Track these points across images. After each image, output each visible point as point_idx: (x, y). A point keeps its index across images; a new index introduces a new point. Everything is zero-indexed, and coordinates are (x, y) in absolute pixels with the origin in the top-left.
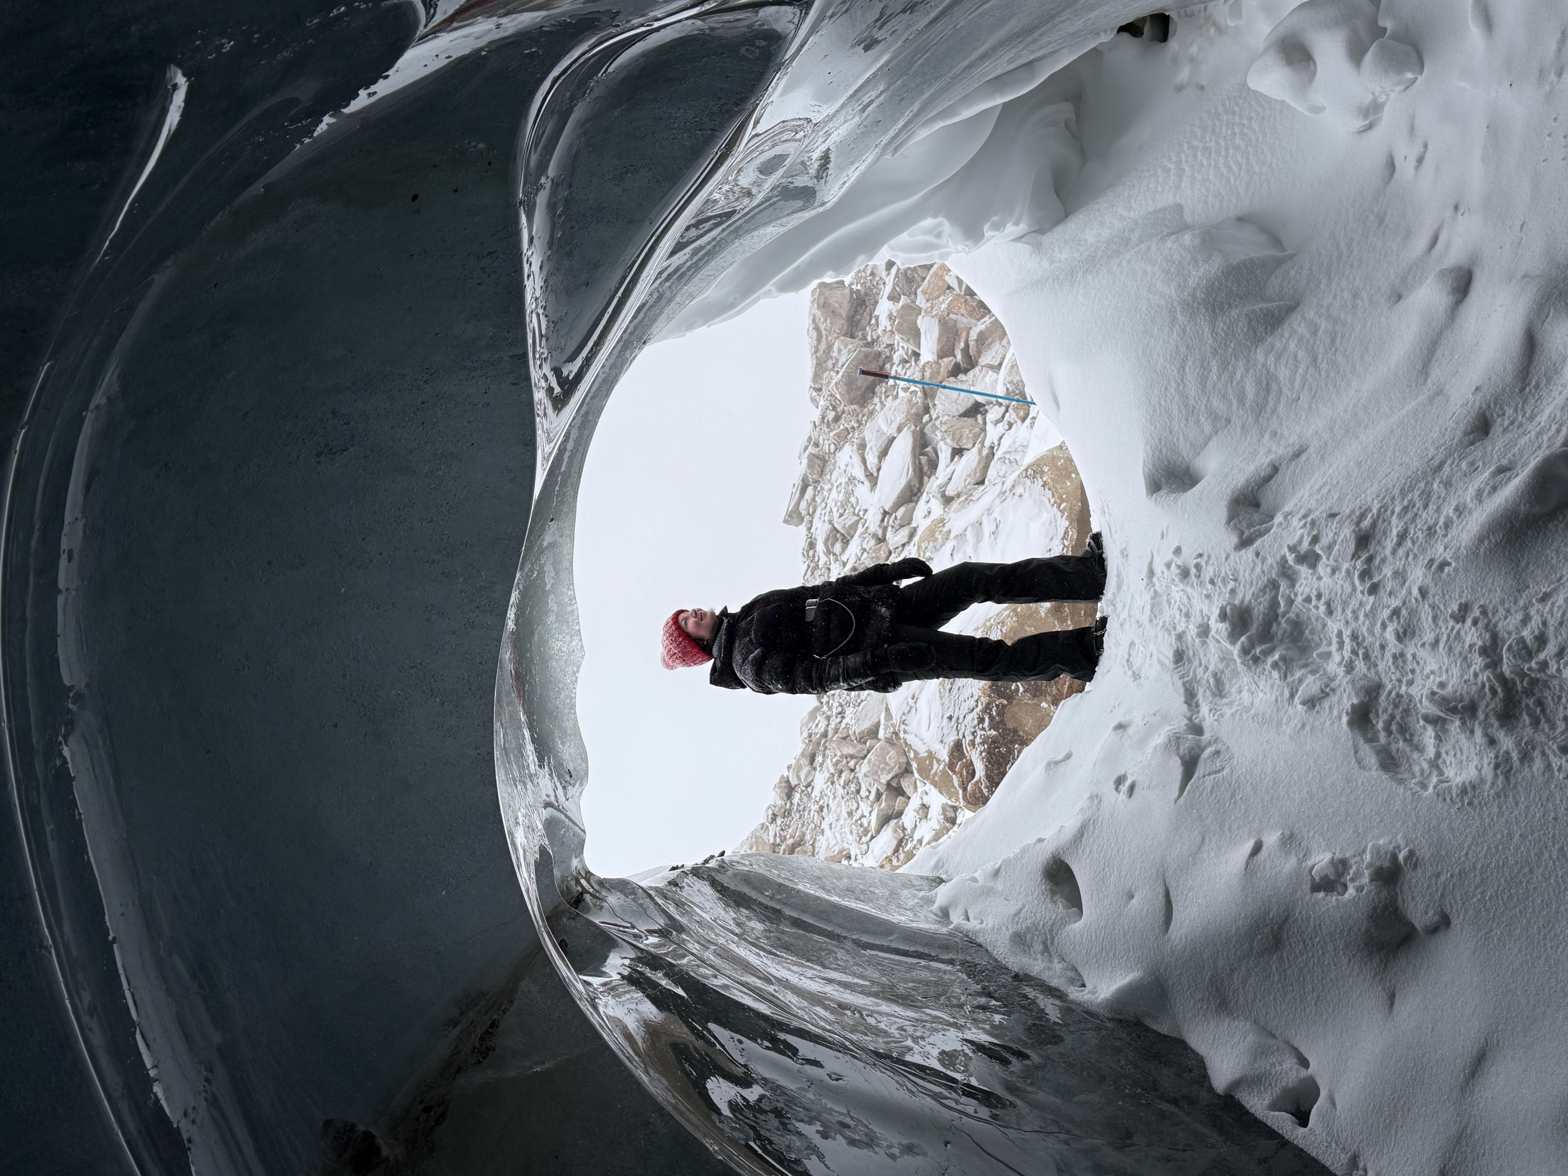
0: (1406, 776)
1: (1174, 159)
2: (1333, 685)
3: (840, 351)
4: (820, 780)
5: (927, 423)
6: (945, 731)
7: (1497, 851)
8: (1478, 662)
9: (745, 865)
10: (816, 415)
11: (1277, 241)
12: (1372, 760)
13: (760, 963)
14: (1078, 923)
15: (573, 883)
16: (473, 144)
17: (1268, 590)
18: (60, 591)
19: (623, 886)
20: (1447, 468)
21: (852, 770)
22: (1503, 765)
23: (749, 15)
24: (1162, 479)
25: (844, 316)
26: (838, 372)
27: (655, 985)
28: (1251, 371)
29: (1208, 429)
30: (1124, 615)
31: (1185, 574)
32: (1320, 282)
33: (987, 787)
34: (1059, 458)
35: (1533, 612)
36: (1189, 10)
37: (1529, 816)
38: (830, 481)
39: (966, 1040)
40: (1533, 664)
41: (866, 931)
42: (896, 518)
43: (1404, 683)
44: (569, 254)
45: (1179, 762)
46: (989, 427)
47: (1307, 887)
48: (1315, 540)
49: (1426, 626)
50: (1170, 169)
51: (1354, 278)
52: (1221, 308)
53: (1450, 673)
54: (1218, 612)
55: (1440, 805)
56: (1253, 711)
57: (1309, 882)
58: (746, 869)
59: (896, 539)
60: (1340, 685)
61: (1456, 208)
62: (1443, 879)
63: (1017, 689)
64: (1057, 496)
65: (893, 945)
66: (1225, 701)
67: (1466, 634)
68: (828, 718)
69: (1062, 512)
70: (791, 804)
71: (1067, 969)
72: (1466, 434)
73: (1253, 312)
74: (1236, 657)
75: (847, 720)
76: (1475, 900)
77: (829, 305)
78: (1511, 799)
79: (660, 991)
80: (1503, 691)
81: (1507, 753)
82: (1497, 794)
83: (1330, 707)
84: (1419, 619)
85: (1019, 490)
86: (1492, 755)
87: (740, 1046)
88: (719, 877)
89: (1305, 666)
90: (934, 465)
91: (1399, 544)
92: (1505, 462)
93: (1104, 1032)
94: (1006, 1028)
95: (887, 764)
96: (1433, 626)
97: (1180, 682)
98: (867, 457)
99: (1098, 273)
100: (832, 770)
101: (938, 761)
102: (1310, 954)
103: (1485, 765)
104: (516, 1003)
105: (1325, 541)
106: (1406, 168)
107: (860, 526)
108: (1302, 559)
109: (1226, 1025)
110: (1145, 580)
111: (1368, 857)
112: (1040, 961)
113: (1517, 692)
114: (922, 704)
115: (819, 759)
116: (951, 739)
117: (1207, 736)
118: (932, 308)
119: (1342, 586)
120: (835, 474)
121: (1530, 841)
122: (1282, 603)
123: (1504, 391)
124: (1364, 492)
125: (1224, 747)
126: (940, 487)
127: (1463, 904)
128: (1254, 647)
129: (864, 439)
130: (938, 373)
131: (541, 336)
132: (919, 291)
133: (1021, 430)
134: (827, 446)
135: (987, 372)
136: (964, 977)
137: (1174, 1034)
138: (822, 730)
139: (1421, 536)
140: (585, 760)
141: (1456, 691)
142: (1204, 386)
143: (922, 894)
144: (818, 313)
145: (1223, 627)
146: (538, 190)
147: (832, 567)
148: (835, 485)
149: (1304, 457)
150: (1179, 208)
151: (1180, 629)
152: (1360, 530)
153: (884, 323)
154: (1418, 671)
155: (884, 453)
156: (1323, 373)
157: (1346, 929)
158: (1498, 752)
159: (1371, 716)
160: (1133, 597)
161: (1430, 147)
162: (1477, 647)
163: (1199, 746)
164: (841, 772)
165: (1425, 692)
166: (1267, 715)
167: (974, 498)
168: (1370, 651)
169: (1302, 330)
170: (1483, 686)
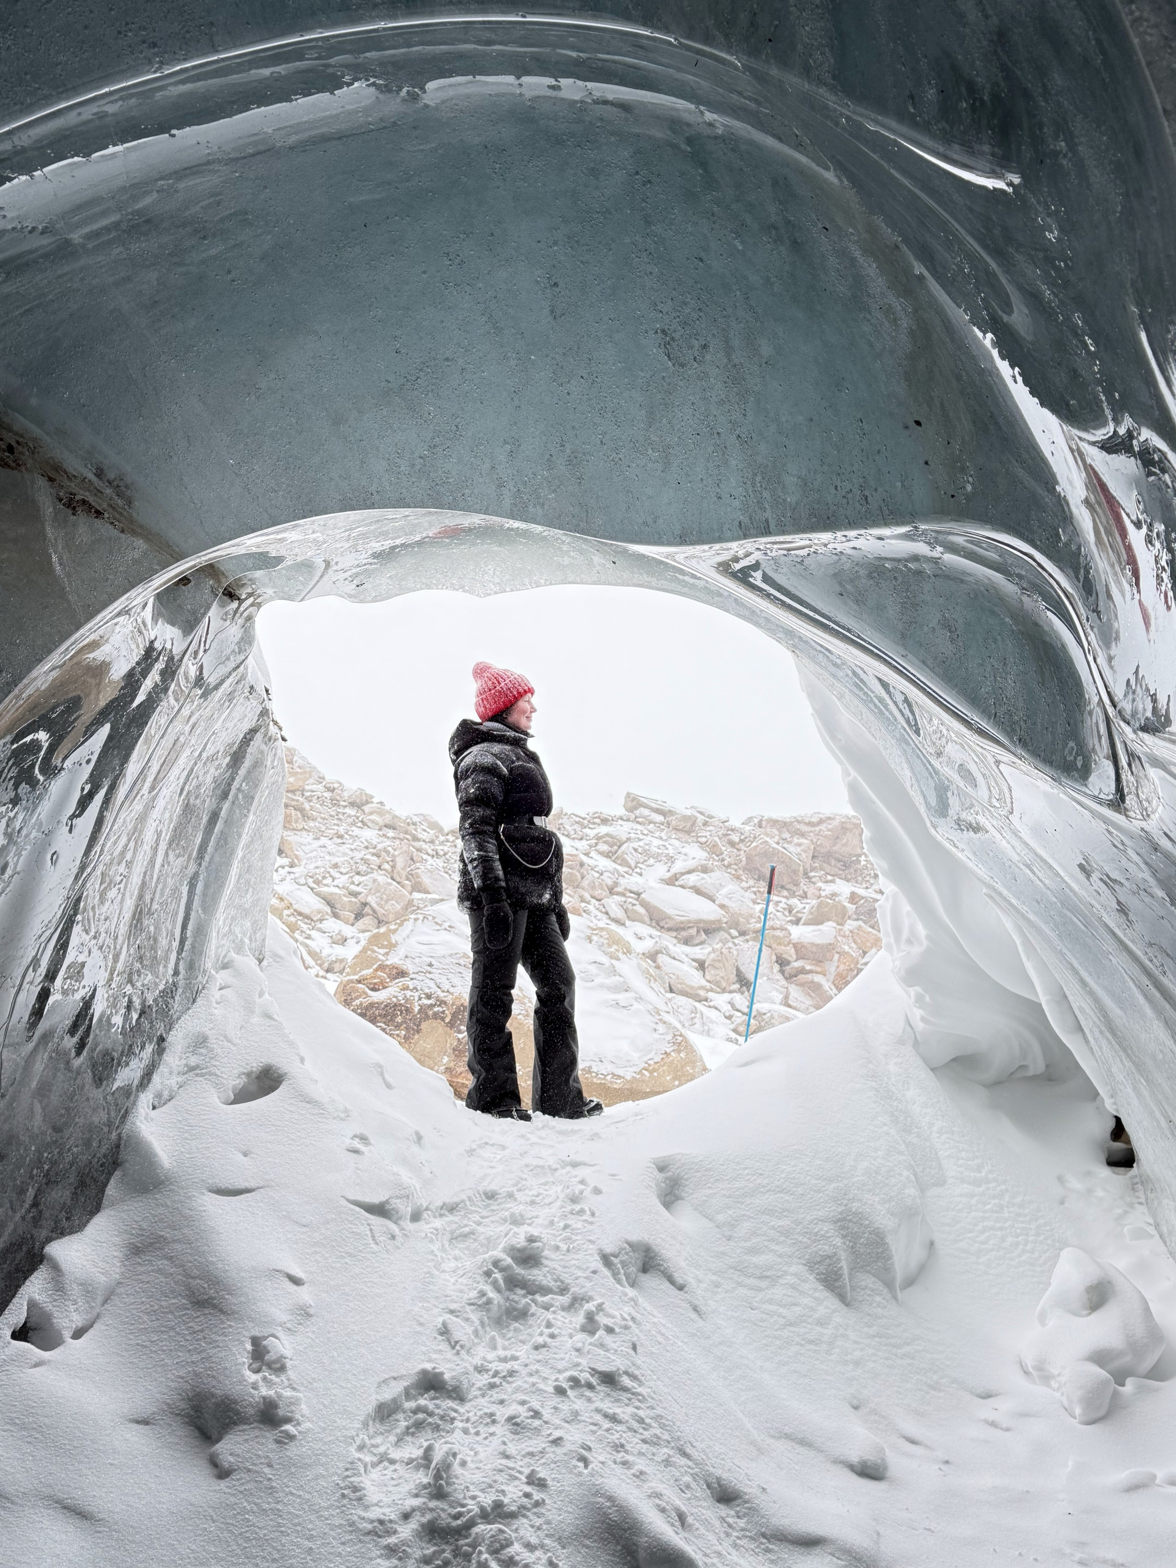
0: (371, 1430)
1: (990, 1176)
2: (463, 1352)
3: (799, 845)
4: (369, 834)
5: (730, 934)
6: (417, 960)
7: (295, 1525)
8: (487, 1500)
9: (273, 762)
10: (735, 822)
11: (910, 1282)
12: (388, 1394)
13: (172, 779)
14: (217, 1100)
15: (249, 590)
16: (971, 479)
17: (559, 1283)
18: (518, 78)
19: (247, 640)
20: (684, 1461)
21: (379, 867)
22: (382, 1528)
23: (1106, 751)
24: (670, 1174)
25: (835, 848)
26: (778, 843)
27: (145, 674)
28: (780, 1260)
29: (720, 1218)
30: (533, 1139)
31: (574, 1200)
32: (870, 1327)
33: (361, 1004)
34: (693, 1068)
35: (538, 1553)
36: (1139, 1186)
37: (332, 1557)
38: (670, 837)
39: (95, 990)
40: (485, 1556)
41: (206, 886)
42: (634, 905)
43: (466, 1425)
44: (870, 576)
45: (383, 1199)
46: (727, 997)
47: (256, 1332)
48: (610, 1330)
49: (523, 1446)
50: (980, 1172)
51: (875, 1361)
52: (843, 1228)
53: (476, 1471)
54: (536, 1234)
55: (340, 1465)
56: (436, 1272)
57: (261, 1334)
58: (269, 763)
59: (613, 905)
60: (462, 1360)
61: (947, 1462)
62: (267, 1470)
63: (460, 1032)
64: (656, 1066)
65: (193, 915)
66: (446, 1243)
67: (516, 1487)
68: (432, 842)
69: (640, 1073)
70: (345, 807)
71: (171, 1090)
72: (719, 1480)
73: (839, 1260)
74: (490, 1253)
75: (430, 861)
76: (245, 1504)
77: (845, 834)
78: (348, 1537)
79: (139, 680)
80: (458, 1526)
81: (395, 1532)
82: (354, 1523)
83: (440, 1351)
84: (530, 1438)
85: (661, 1028)
86: (393, 1517)
87: (84, 762)
88: (259, 736)
89: (482, 1324)
90: (687, 942)
91: (606, 1416)
92: (690, 1520)
93: (106, 1129)
94: (109, 1030)
95: (387, 901)
96: (523, 1453)
97: (464, 1197)
98: (694, 874)
99: (875, 1102)
100: (380, 847)
101: (387, 954)
102: (189, 1338)
103: (383, 1510)
104: (122, 535)
105: (609, 1339)
106: (985, 1410)
107: (626, 869)
108: (590, 1318)
109: (116, 1254)
110: (568, 1159)
111: (288, 1393)
112: (177, 1063)
113: (457, 1540)
114: (445, 936)
115: (391, 833)
116: (409, 967)
117: (410, 1226)
118: (844, 936)
119: (563, 1359)
120: (677, 843)
121: (305, 1558)
122: (546, 1299)
123: (763, 1517)
124: (658, 1379)
125: (399, 1244)
126: (666, 948)
127: (241, 1492)
128: (500, 1271)
129: (712, 871)
130: (780, 944)
131: (789, 550)
132: (860, 923)
133: (723, 1029)
134: (704, 834)
135: (781, 993)
136: (161, 987)
137: (105, 1202)
138: (420, 836)
139: (614, 1437)
140: (375, 600)
141: (457, 1478)
142: (763, 1213)
143: (247, 941)
144: (836, 823)
145: (520, 1241)
146: (929, 544)
147: (584, 842)
148: (666, 844)
149: (694, 1316)
150: (941, 1182)
151: (518, 1195)
152: (620, 1375)
153: (828, 889)
154: (478, 1438)
155: (698, 891)
156: (779, 1332)
157: (214, 1373)
158: (396, 1523)
159: (432, 1393)
160: (552, 1147)
161: (1007, 1434)
162: (502, 1498)
163: (400, 1218)
164: (378, 856)
165: (456, 1448)
166: (432, 1287)
167: (652, 984)
168: (497, 1390)
169: (822, 1311)
170: (463, 1506)
